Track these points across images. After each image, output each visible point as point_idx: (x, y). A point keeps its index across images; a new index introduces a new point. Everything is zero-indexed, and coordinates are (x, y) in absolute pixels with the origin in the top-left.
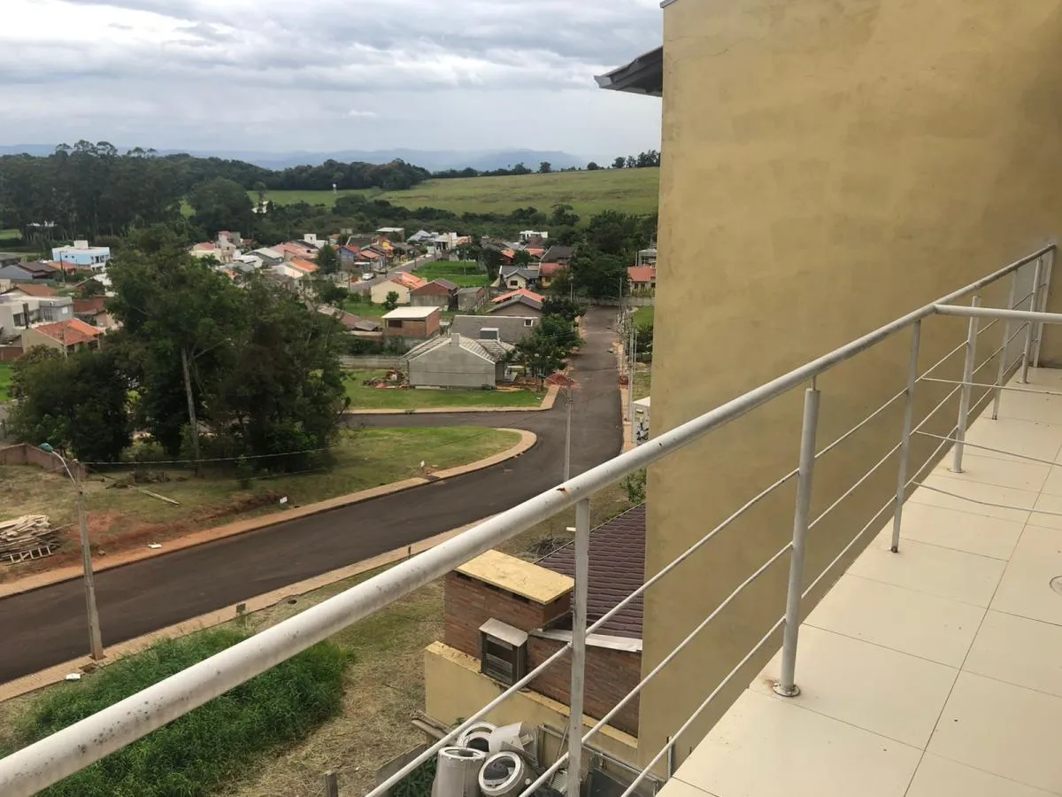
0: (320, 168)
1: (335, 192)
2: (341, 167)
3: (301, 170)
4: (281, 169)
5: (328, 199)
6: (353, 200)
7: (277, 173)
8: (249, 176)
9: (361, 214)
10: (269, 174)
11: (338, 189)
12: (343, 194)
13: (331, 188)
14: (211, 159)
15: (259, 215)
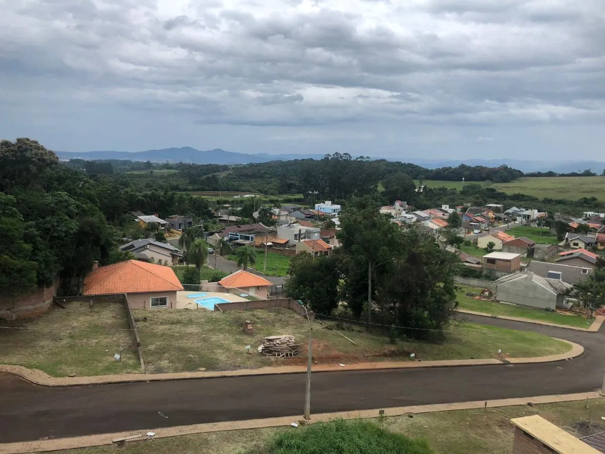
0: (456, 169)
1: (463, 182)
3: (445, 169)
4: (434, 168)
5: (459, 186)
6: (474, 188)
7: (432, 171)
8: (415, 172)
9: (477, 195)
10: (427, 171)
11: (465, 180)
12: (468, 183)
13: (461, 180)
14: (397, 162)
15: (419, 193)
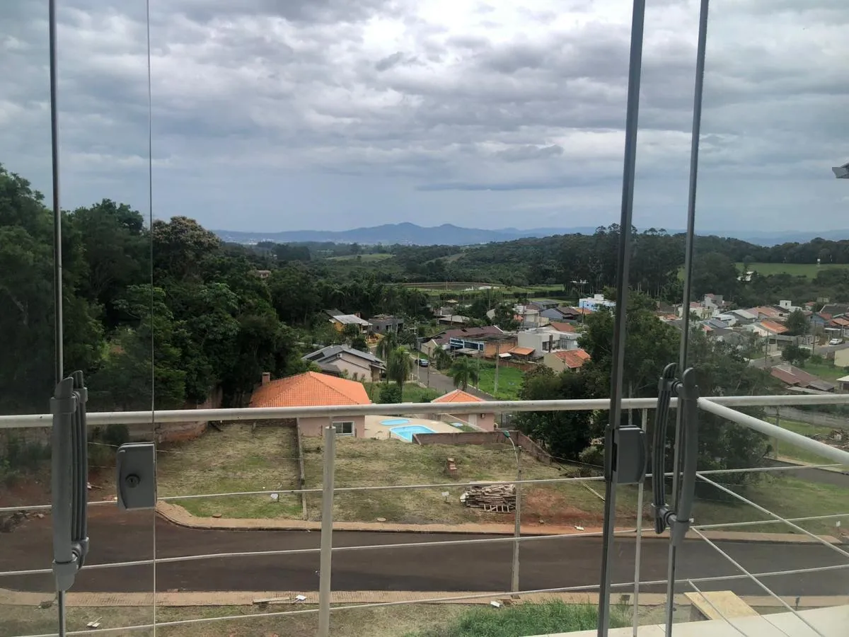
0: (806, 245)
1: (819, 265)
2: (829, 244)
3: (789, 247)
4: (770, 246)
5: (811, 272)
6: (836, 273)
7: (766, 249)
8: (741, 251)
9: (841, 285)
10: (759, 249)
11: (821, 263)
12: (826, 267)
13: (816, 262)
14: (711, 236)
15: (744, 283)
